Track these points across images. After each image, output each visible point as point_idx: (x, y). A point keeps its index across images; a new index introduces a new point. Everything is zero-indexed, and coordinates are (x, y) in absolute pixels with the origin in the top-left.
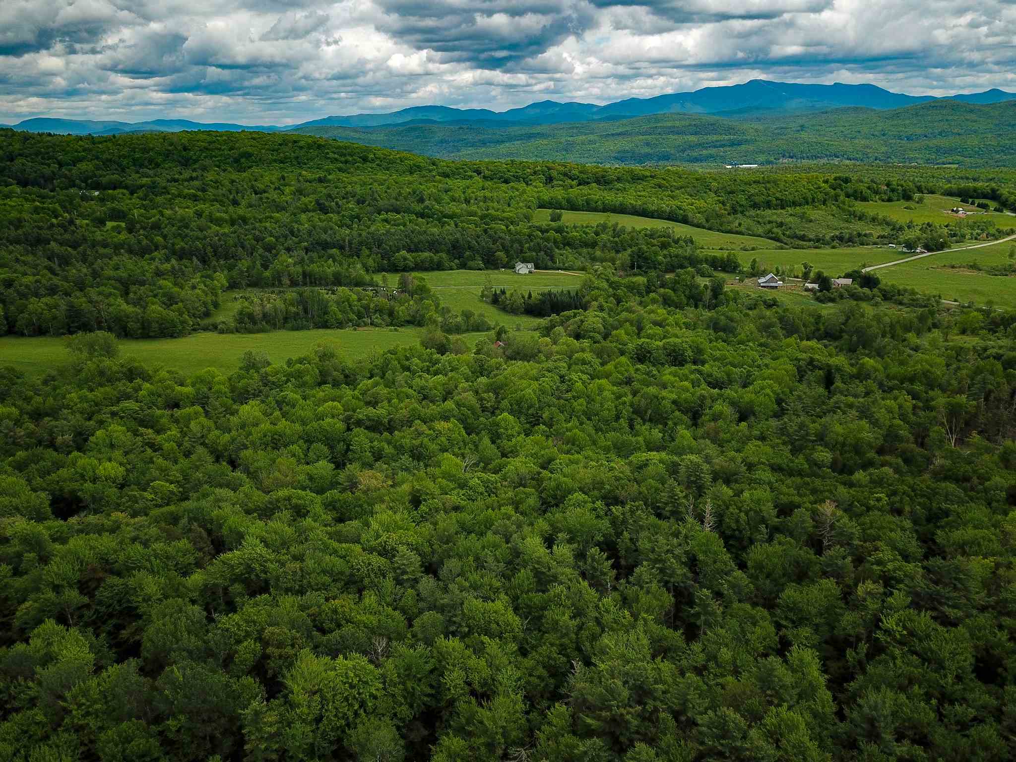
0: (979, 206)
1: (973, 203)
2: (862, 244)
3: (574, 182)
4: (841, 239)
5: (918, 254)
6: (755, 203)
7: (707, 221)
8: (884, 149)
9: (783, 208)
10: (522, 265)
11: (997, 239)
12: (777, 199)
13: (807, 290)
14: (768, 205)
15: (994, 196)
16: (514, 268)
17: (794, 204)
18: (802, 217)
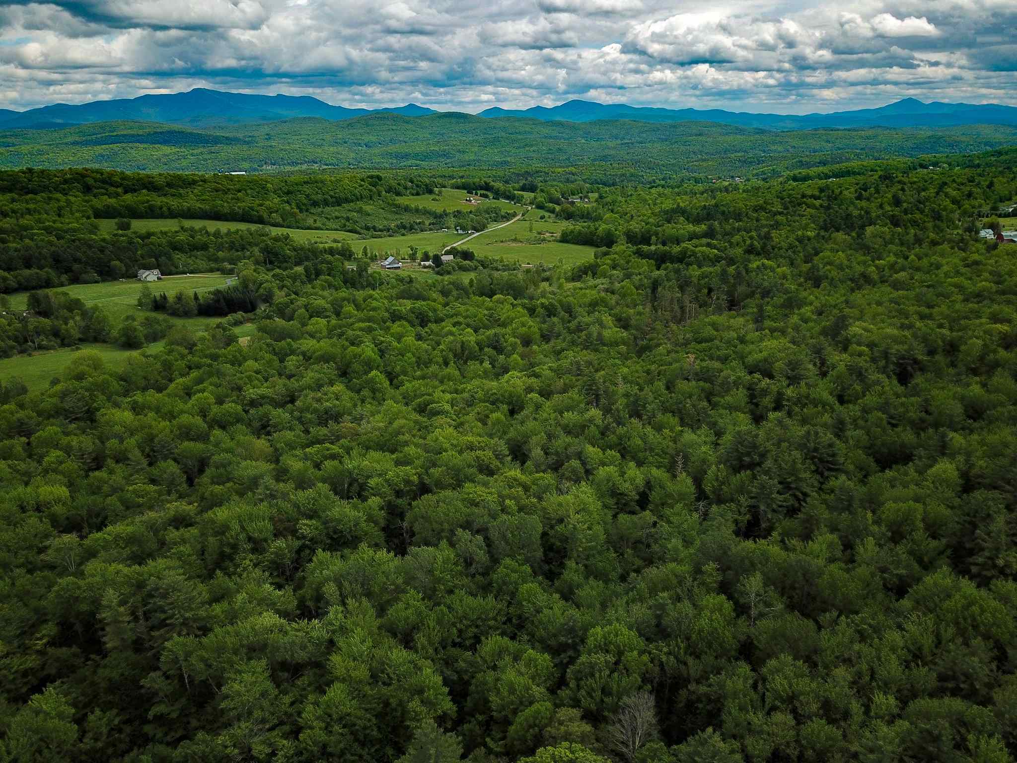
0: (482, 195)
1: (476, 194)
2: (422, 231)
3: (120, 190)
4: (404, 227)
5: (471, 234)
6: (314, 202)
7: (284, 220)
8: (352, 155)
9: (339, 205)
10: (147, 273)
11: (508, 220)
12: (332, 197)
13: (425, 267)
14: (326, 203)
15: (487, 187)
16: (136, 276)
17: (347, 201)
18: (360, 211)
